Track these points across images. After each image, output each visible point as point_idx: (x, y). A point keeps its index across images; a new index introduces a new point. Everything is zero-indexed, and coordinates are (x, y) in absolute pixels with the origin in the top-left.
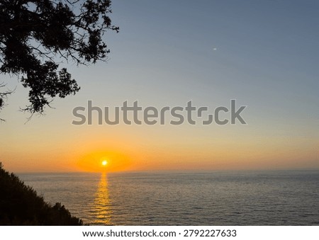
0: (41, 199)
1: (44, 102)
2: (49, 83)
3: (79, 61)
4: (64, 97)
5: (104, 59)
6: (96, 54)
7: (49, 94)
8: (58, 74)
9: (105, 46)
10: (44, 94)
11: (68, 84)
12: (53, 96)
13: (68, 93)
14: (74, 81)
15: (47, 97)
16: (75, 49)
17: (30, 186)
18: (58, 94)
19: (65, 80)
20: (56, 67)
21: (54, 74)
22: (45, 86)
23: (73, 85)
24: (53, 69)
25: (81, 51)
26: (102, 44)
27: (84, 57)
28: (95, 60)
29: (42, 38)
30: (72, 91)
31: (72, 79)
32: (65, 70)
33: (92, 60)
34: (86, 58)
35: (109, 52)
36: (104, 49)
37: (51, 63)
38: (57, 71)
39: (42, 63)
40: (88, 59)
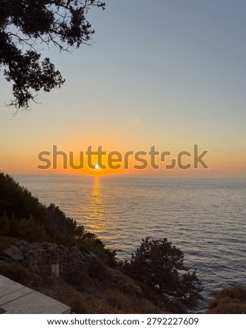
0: (36, 200)
1: (29, 96)
2: (32, 76)
3: (61, 47)
4: (49, 91)
5: (89, 41)
6: (79, 36)
7: (33, 87)
8: (40, 65)
9: (89, 26)
10: (28, 87)
11: (52, 76)
12: (37, 90)
13: (53, 87)
14: (58, 73)
15: (31, 90)
16: (56, 33)
17: (25, 187)
18: (43, 87)
19: (49, 72)
20: (38, 56)
21: (37, 65)
22: (28, 79)
23: (57, 78)
24: (35, 60)
25: (62, 35)
26: (86, 24)
27: (66, 40)
28: (79, 44)
29: (21, 24)
30: (56, 84)
31: (55, 71)
32: (47, 60)
33: (75, 44)
34: (68, 42)
35: (93, 32)
36: (88, 29)
37: (33, 53)
38: (40, 61)
39: (24, 53)
40: (71, 43)
